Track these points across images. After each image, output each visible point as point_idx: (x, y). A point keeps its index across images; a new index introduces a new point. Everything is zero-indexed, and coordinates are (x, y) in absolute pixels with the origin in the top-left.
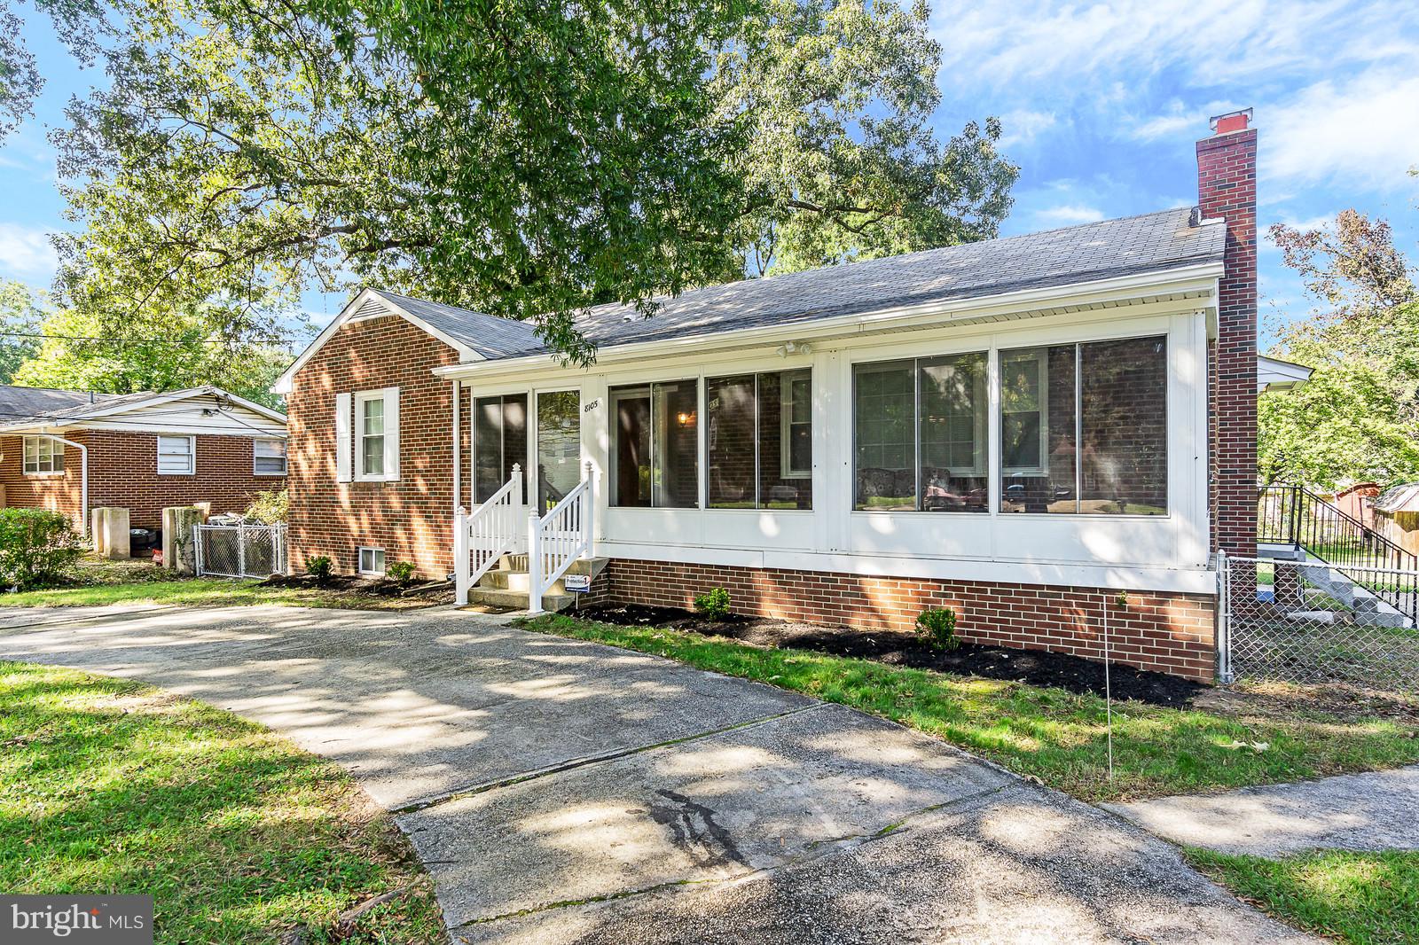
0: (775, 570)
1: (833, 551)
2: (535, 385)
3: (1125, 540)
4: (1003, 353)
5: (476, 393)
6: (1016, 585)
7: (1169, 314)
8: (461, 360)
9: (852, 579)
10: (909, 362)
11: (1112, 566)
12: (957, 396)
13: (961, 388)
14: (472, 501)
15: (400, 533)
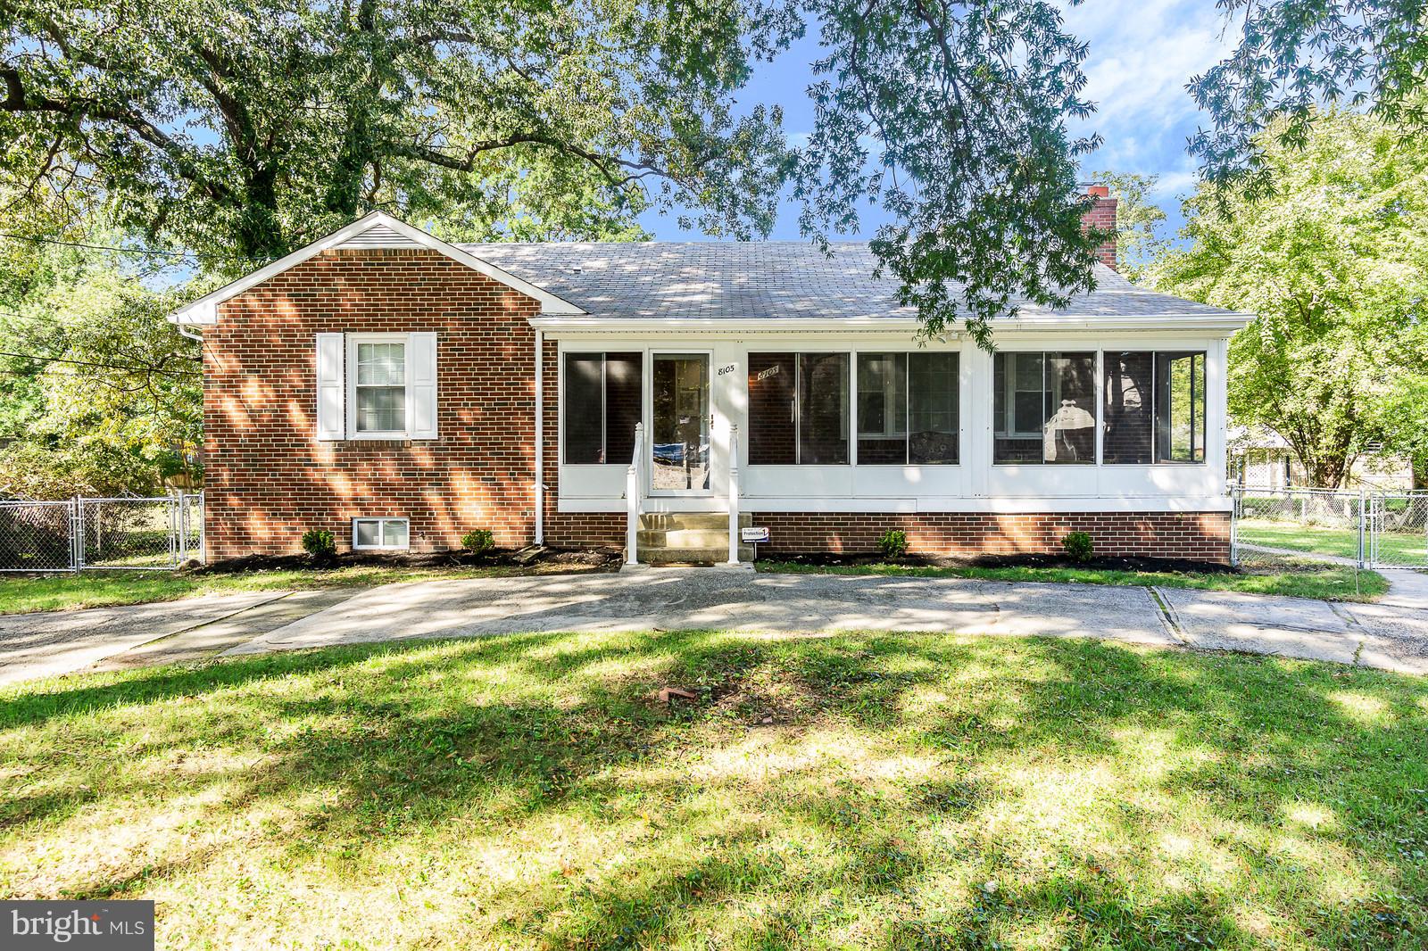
0: (925, 514)
1: (978, 496)
2: (651, 344)
3: (1176, 478)
4: (1107, 355)
5: (564, 348)
6: (1114, 514)
7: (1208, 339)
8: (543, 310)
9: (990, 516)
10: (1039, 355)
11: (1169, 495)
12: (1072, 380)
13: (1074, 373)
14: (560, 461)
15: (433, 497)
